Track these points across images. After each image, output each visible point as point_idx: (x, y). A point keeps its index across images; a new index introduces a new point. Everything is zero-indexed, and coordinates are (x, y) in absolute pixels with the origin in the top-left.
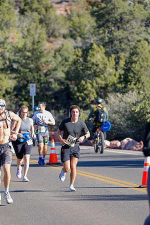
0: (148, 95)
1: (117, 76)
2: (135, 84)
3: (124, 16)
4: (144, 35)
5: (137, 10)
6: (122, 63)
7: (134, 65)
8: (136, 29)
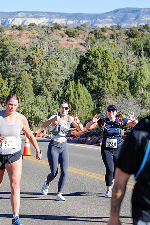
0: (27, 103)
1: (9, 91)
2: (20, 96)
3: (14, 57)
4: (26, 68)
5: (21, 53)
6: (12, 83)
7: (19, 85)
8: (21, 64)
